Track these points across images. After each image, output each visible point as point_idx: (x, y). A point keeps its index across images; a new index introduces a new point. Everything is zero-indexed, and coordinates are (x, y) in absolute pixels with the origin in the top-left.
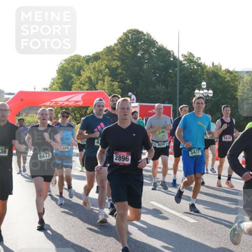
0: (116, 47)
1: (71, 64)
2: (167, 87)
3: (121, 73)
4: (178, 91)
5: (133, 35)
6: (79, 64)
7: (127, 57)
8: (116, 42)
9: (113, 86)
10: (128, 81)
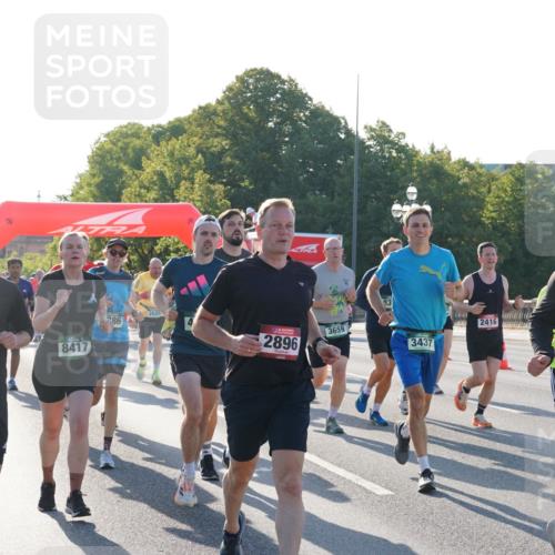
0: (220, 108)
1: (120, 144)
2: (332, 195)
3: (231, 165)
4: (355, 207)
5: (257, 80)
6: (137, 143)
7: (243, 128)
8: (220, 96)
9: (213, 192)
10: (246, 183)
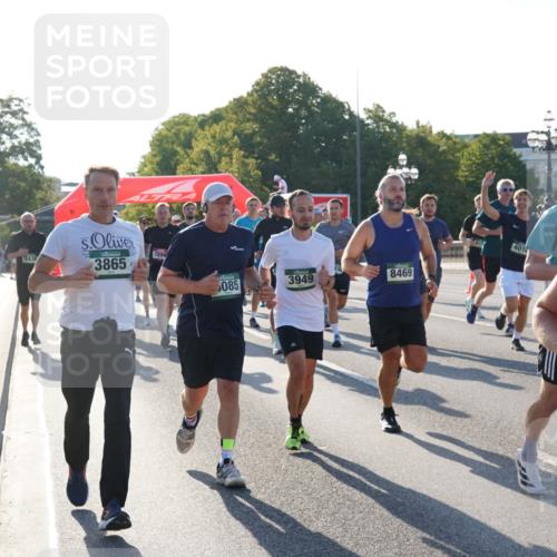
0: (250, 99)
1: (173, 131)
2: (340, 164)
3: (260, 144)
4: (359, 172)
5: (279, 76)
6: (187, 129)
7: (269, 114)
8: (250, 89)
9: (248, 165)
10: (273, 157)
